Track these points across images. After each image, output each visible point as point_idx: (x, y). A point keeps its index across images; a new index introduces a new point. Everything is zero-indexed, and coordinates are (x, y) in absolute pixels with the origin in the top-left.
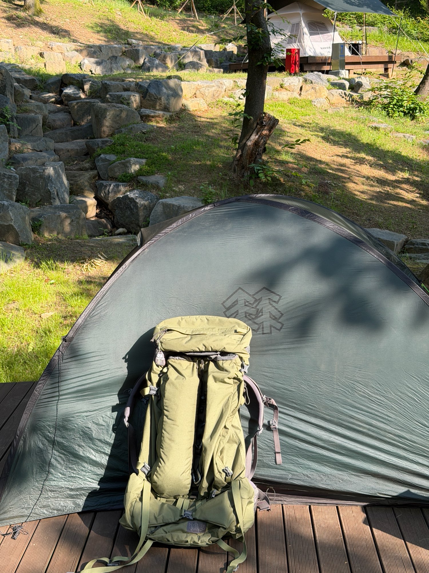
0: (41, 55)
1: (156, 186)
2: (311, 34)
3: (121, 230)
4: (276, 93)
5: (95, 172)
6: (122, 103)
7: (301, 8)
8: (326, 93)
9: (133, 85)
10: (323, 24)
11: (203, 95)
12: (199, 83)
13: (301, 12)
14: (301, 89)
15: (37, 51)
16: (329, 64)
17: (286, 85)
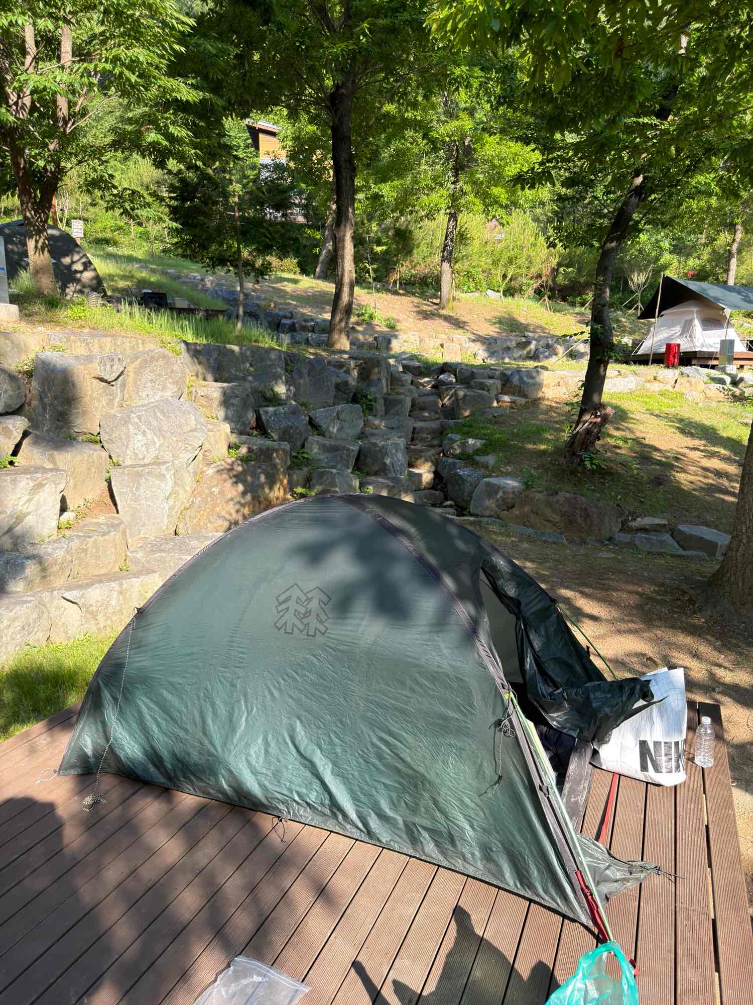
0: (442, 346)
1: (486, 466)
2: (704, 330)
3: (449, 503)
4: (648, 385)
5: (440, 449)
6: (483, 389)
7: (695, 306)
8: (702, 386)
9: (498, 373)
10: (719, 321)
11: (567, 384)
12: (565, 372)
13: (695, 309)
14: (676, 381)
15: (439, 342)
16: (717, 359)
17: (660, 377)
